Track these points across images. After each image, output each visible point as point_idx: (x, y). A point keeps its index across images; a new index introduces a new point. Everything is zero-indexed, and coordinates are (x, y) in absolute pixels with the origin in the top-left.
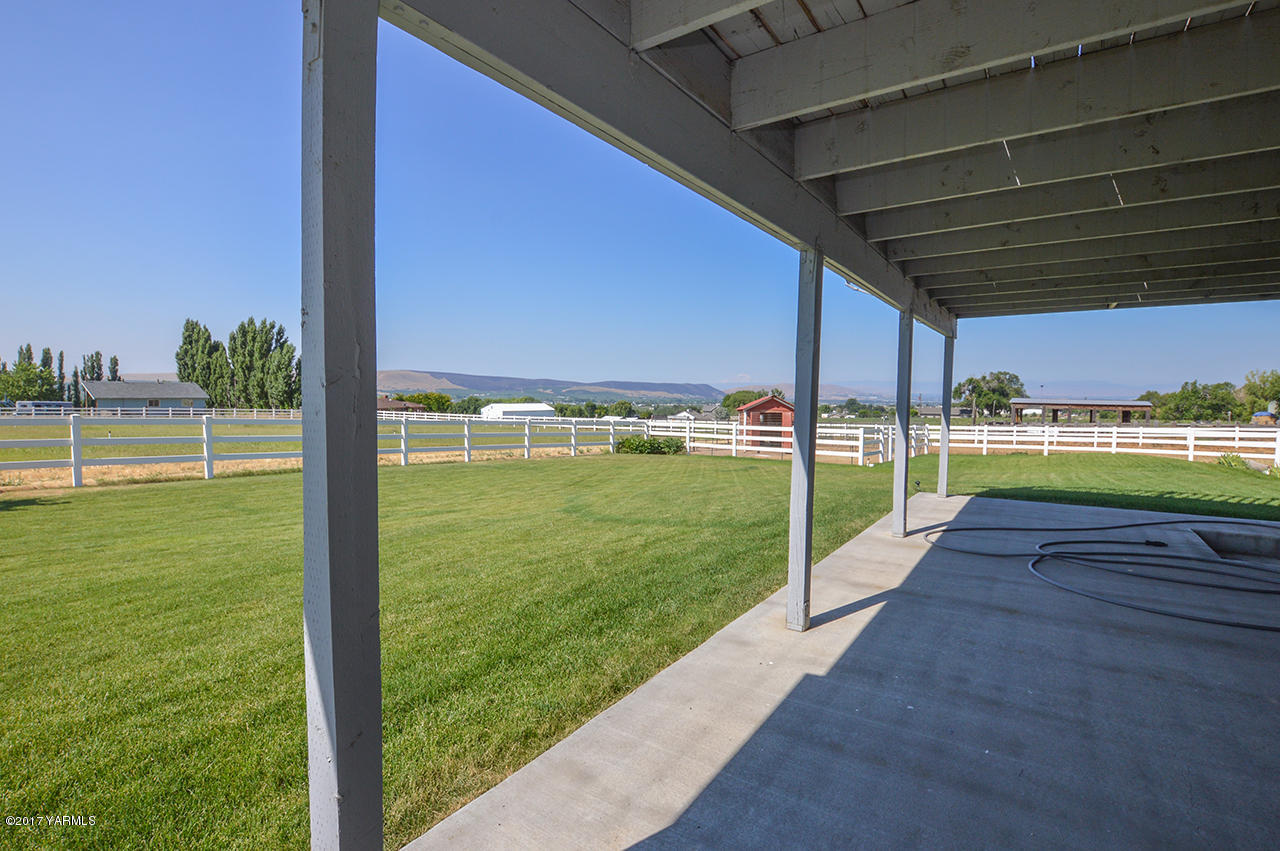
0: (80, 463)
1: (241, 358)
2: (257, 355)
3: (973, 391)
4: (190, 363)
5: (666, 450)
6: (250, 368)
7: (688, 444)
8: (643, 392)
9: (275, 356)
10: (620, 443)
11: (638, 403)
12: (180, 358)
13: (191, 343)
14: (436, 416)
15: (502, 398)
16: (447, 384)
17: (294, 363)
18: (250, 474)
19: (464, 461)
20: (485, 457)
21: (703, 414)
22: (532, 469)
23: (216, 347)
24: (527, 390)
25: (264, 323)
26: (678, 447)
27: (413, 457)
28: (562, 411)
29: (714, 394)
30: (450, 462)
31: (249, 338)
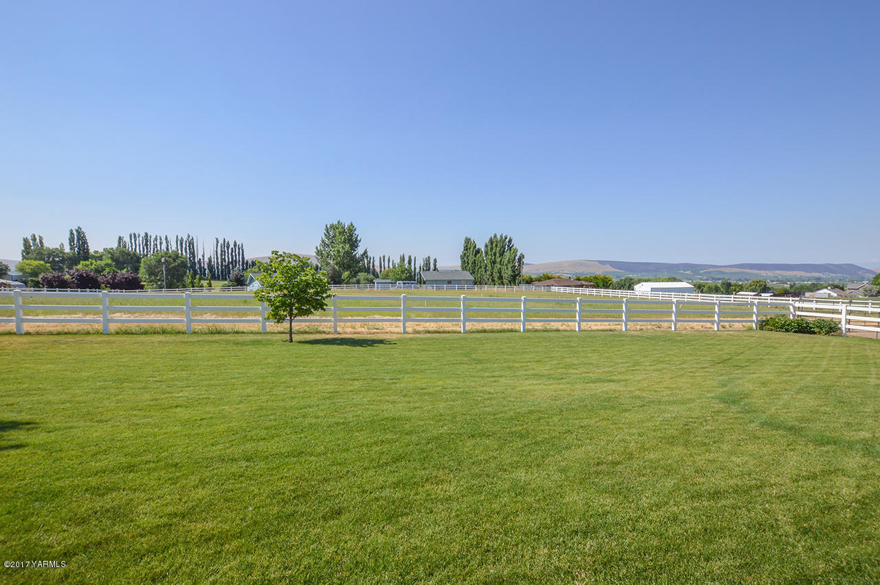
0: (405, 321)
1: (490, 257)
2: (498, 255)
4: (466, 261)
5: (817, 330)
6: (494, 262)
7: (843, 326)
8: (779, 272)
9: (507, 254)
10: (764, 321)
11: (772, 281)
12: (462, 258)
13: (467, 250)
14: (603, 292)
15: (650, 277)
16: (609, 268)
17: (517, 258)
18: (484, 331)
19: (621, 330)
20: (638, 327)
21: (848, 291)
22: (680, 341)
23: (478, 251)
24: (671, 272)
25: (501, 236)
26: (831, 328)
27: (584, 325)
28: (700, 288)
29: (859, 273)
30: (611, 330)
31: (494, 245)
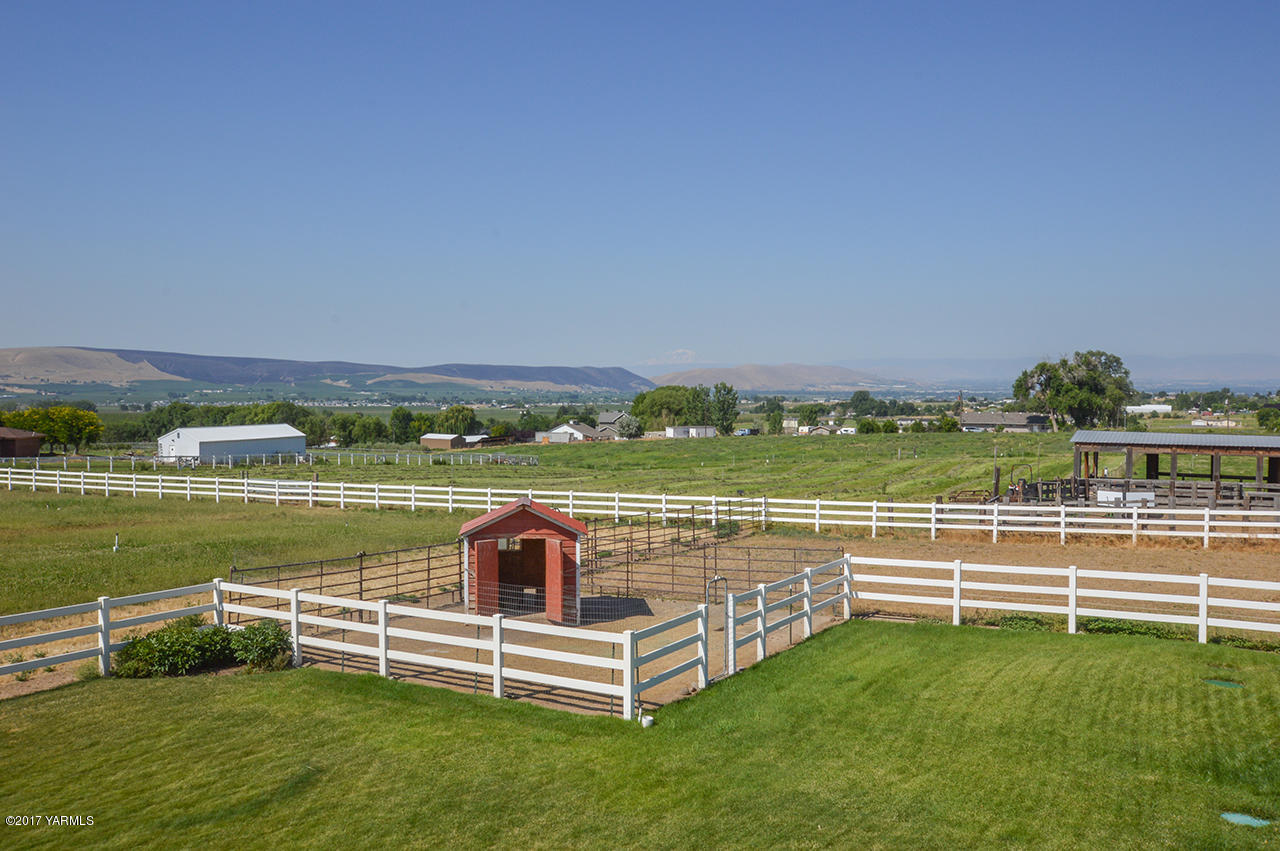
3: (1046, 385)
7: (295, 639)
8: (511, 383)
10: (124, 649)
16: (150, 372)
21: (599, 428)
29: (633, 385)
